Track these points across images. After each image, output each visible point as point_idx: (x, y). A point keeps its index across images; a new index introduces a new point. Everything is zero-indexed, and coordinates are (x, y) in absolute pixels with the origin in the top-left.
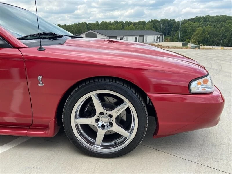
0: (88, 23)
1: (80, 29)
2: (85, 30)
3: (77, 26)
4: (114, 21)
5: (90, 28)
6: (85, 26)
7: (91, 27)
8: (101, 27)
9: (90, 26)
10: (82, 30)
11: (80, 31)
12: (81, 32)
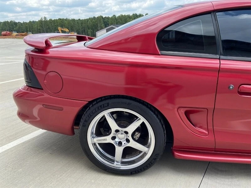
0: (104, 17)
1: (96, 24)
2: (101, 24)
3: (94, 20)
4: (133, 14)
5: (107, 23)
6: (102, 21)
7: (108, 21)
8: (119, 21)
9: (106, 20)
10: (99, 25)
11: (96, 26)
12: (98, 26)
